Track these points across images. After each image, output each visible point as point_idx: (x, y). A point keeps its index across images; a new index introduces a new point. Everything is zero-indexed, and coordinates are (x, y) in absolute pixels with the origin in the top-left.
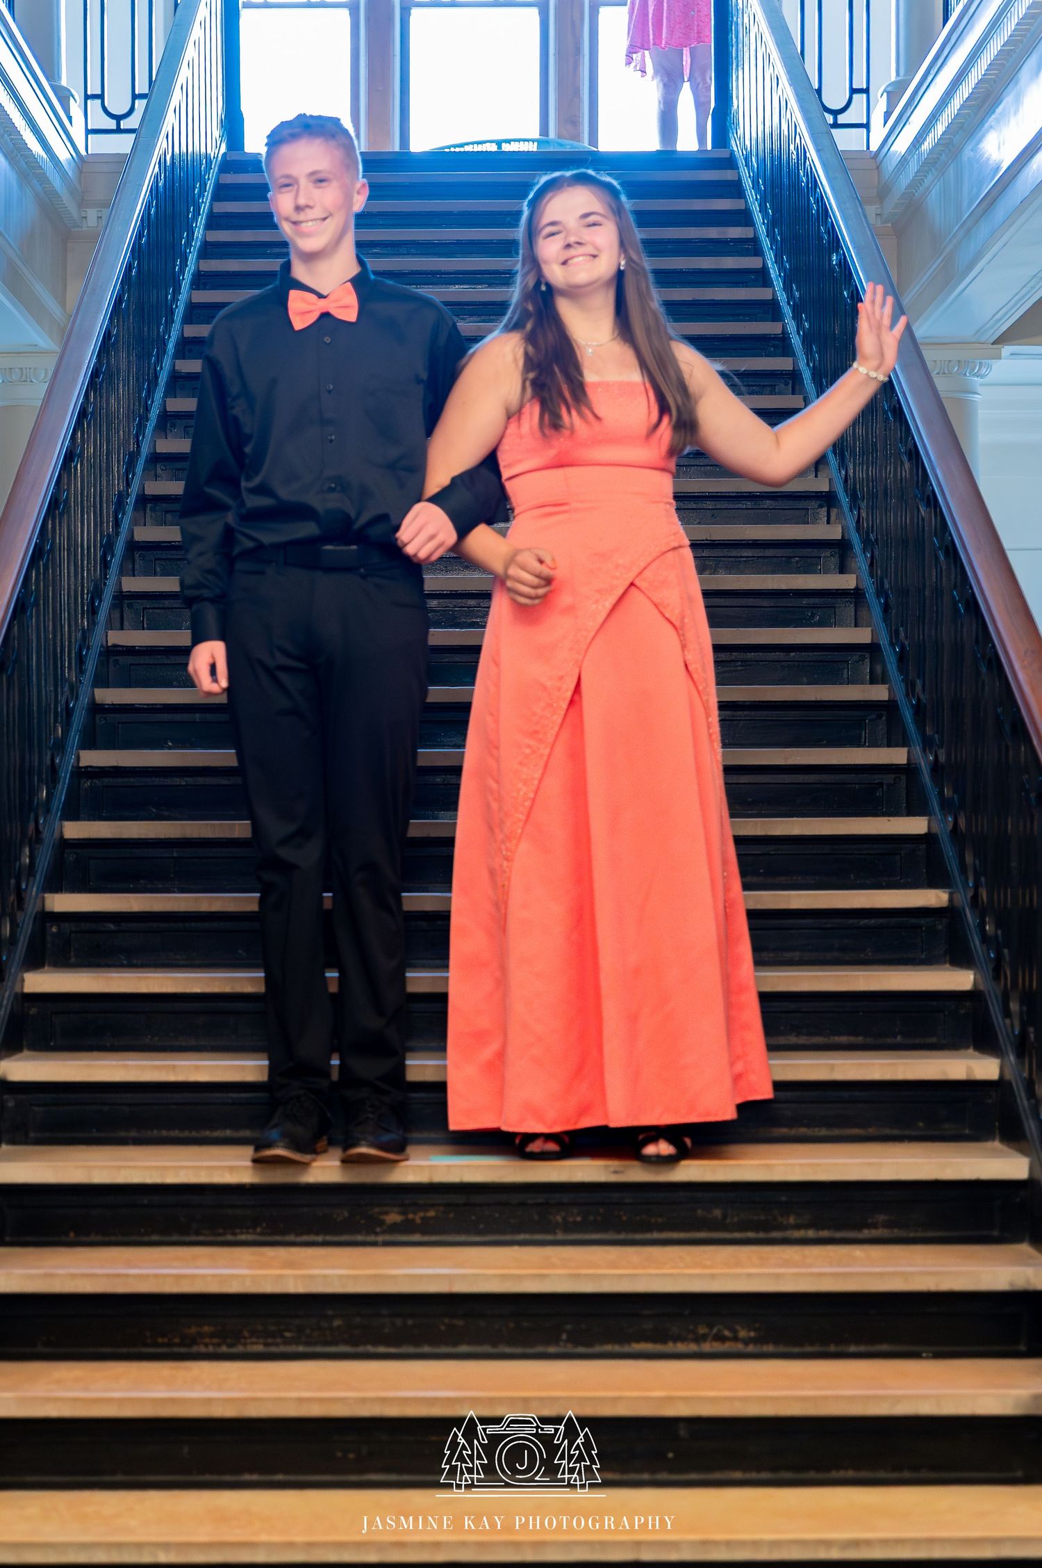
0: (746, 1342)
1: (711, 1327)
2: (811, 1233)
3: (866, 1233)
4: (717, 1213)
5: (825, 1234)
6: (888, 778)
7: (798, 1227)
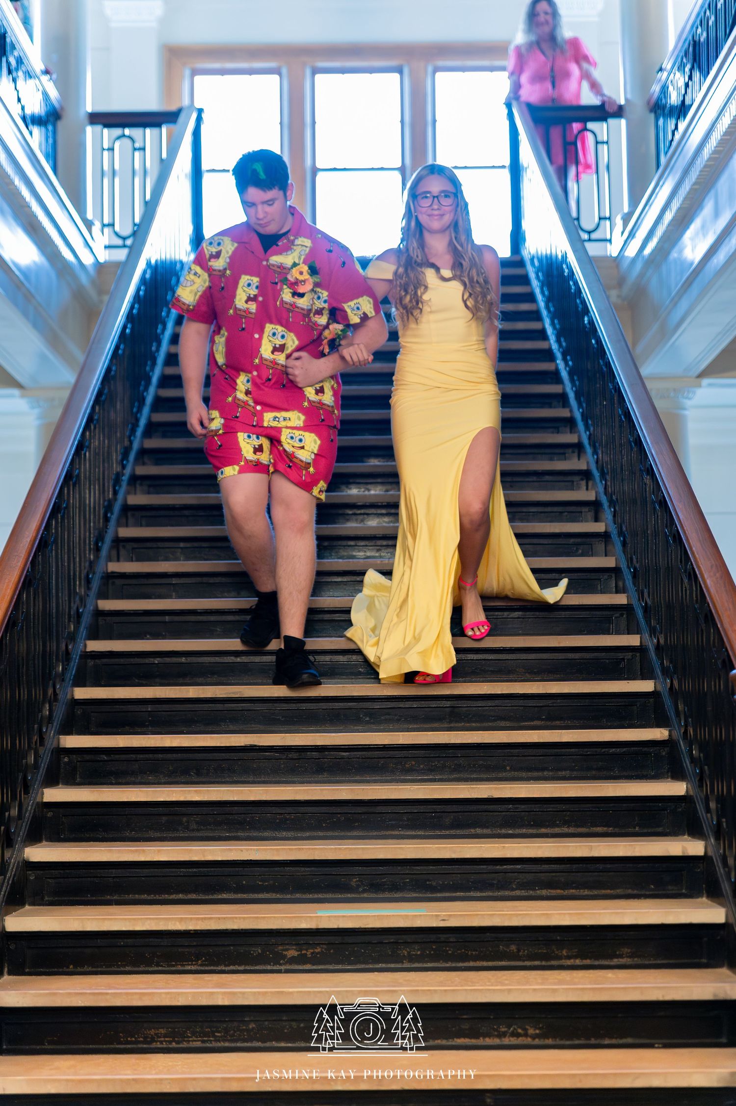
0: (533, 1037)
1: (509, 1027)
2: (578, 962)
3: (615, 961)
4: (513, 948)
5: (588, 962)
6: (629, 655)
7: (569, 957)
